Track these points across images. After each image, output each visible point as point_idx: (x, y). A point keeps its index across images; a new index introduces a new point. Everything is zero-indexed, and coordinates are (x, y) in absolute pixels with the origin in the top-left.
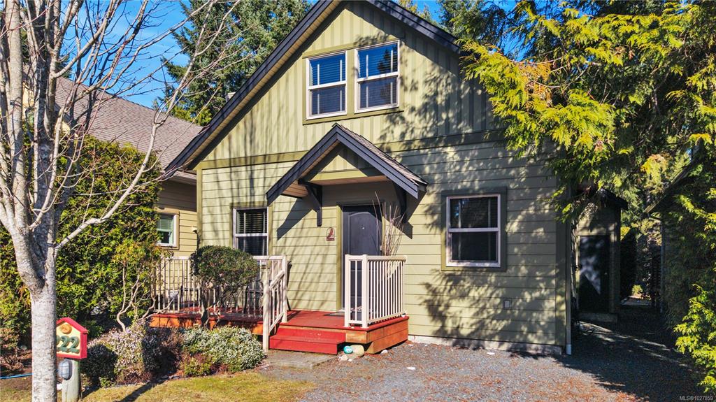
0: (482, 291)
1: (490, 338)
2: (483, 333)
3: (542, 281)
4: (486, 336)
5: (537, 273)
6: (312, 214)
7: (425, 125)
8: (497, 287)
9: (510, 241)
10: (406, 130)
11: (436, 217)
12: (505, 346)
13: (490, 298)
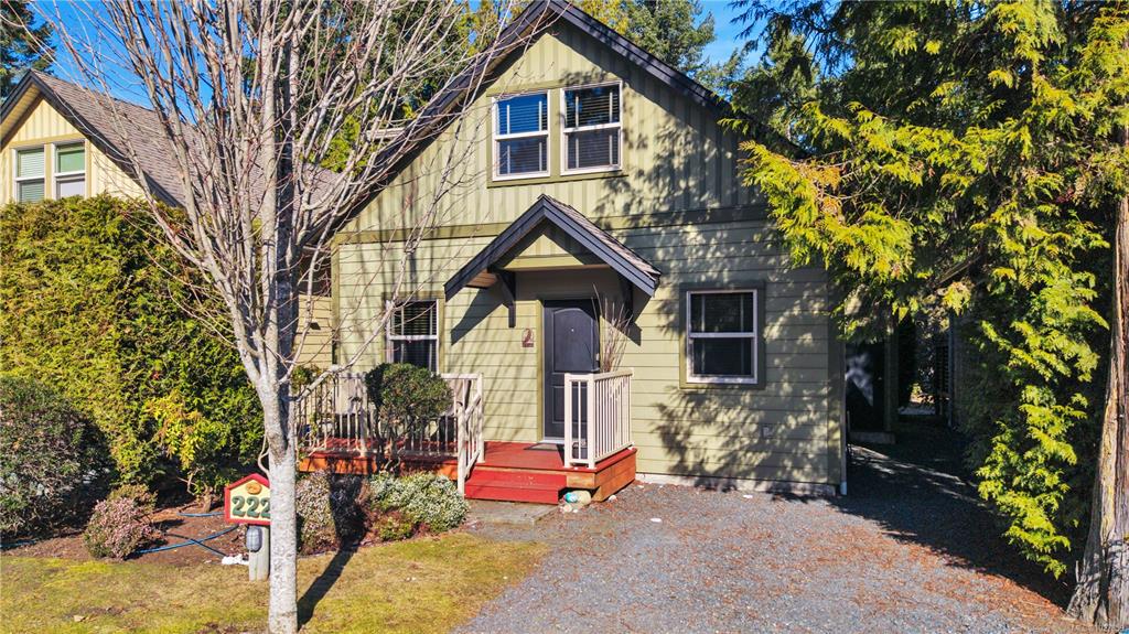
0: (733, 414)
1: (744, 476)
2: (735, 469)
3: (811, 402)
4: (740, 473)
5: (805, 392)
6: (502, 310)
7: (657, 195)
8: (752, 410)
9: (769, 350)
10: (632, 200)
11: (672, 318)
12: (763, 486)
13: (744, 423)
